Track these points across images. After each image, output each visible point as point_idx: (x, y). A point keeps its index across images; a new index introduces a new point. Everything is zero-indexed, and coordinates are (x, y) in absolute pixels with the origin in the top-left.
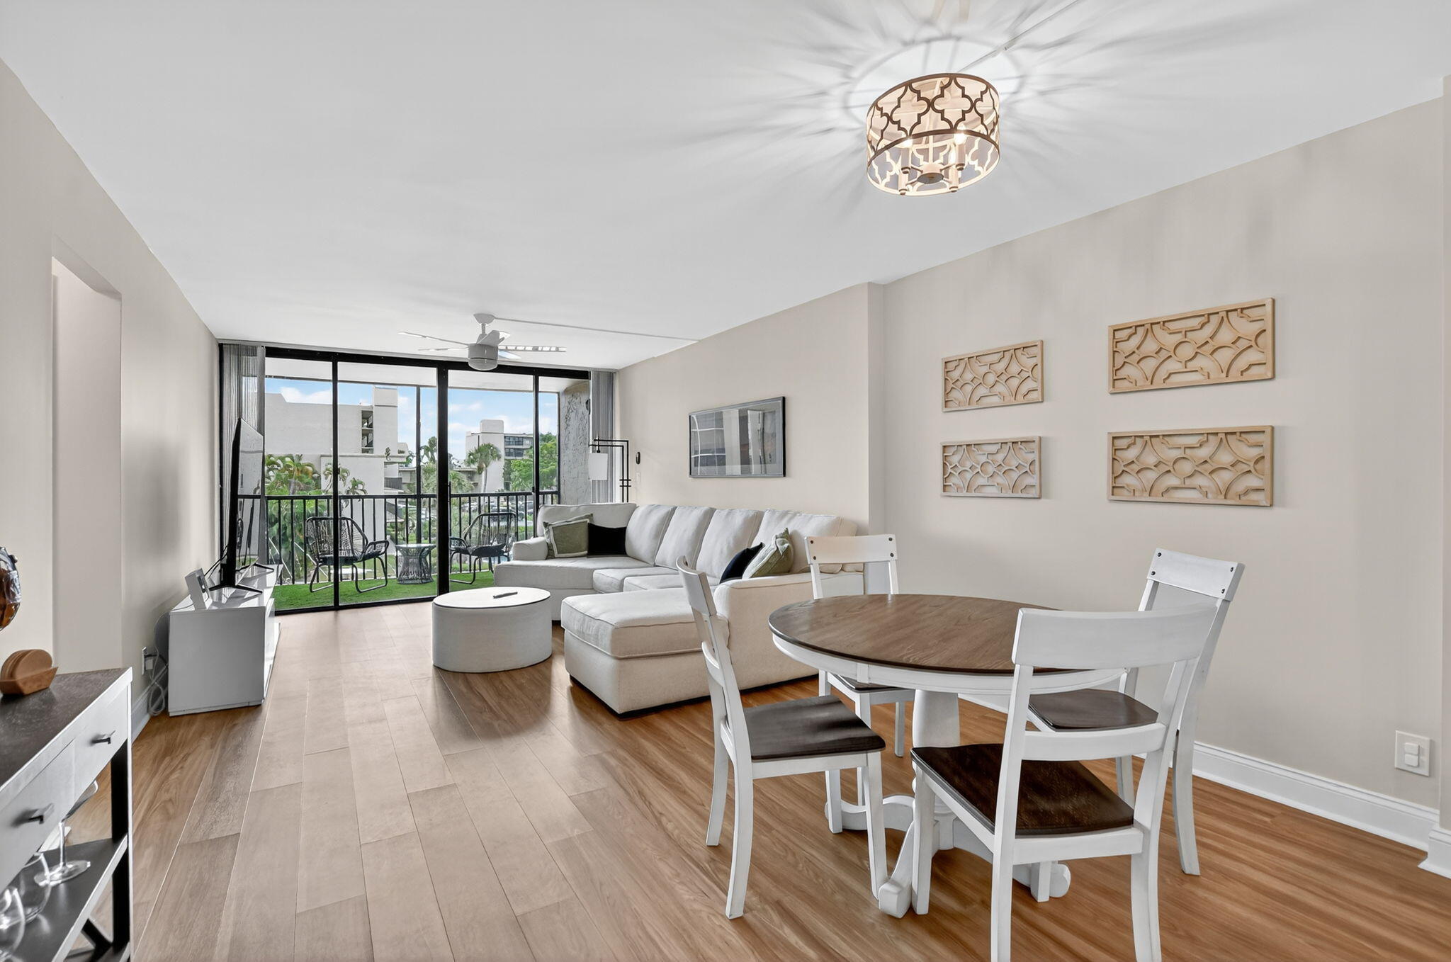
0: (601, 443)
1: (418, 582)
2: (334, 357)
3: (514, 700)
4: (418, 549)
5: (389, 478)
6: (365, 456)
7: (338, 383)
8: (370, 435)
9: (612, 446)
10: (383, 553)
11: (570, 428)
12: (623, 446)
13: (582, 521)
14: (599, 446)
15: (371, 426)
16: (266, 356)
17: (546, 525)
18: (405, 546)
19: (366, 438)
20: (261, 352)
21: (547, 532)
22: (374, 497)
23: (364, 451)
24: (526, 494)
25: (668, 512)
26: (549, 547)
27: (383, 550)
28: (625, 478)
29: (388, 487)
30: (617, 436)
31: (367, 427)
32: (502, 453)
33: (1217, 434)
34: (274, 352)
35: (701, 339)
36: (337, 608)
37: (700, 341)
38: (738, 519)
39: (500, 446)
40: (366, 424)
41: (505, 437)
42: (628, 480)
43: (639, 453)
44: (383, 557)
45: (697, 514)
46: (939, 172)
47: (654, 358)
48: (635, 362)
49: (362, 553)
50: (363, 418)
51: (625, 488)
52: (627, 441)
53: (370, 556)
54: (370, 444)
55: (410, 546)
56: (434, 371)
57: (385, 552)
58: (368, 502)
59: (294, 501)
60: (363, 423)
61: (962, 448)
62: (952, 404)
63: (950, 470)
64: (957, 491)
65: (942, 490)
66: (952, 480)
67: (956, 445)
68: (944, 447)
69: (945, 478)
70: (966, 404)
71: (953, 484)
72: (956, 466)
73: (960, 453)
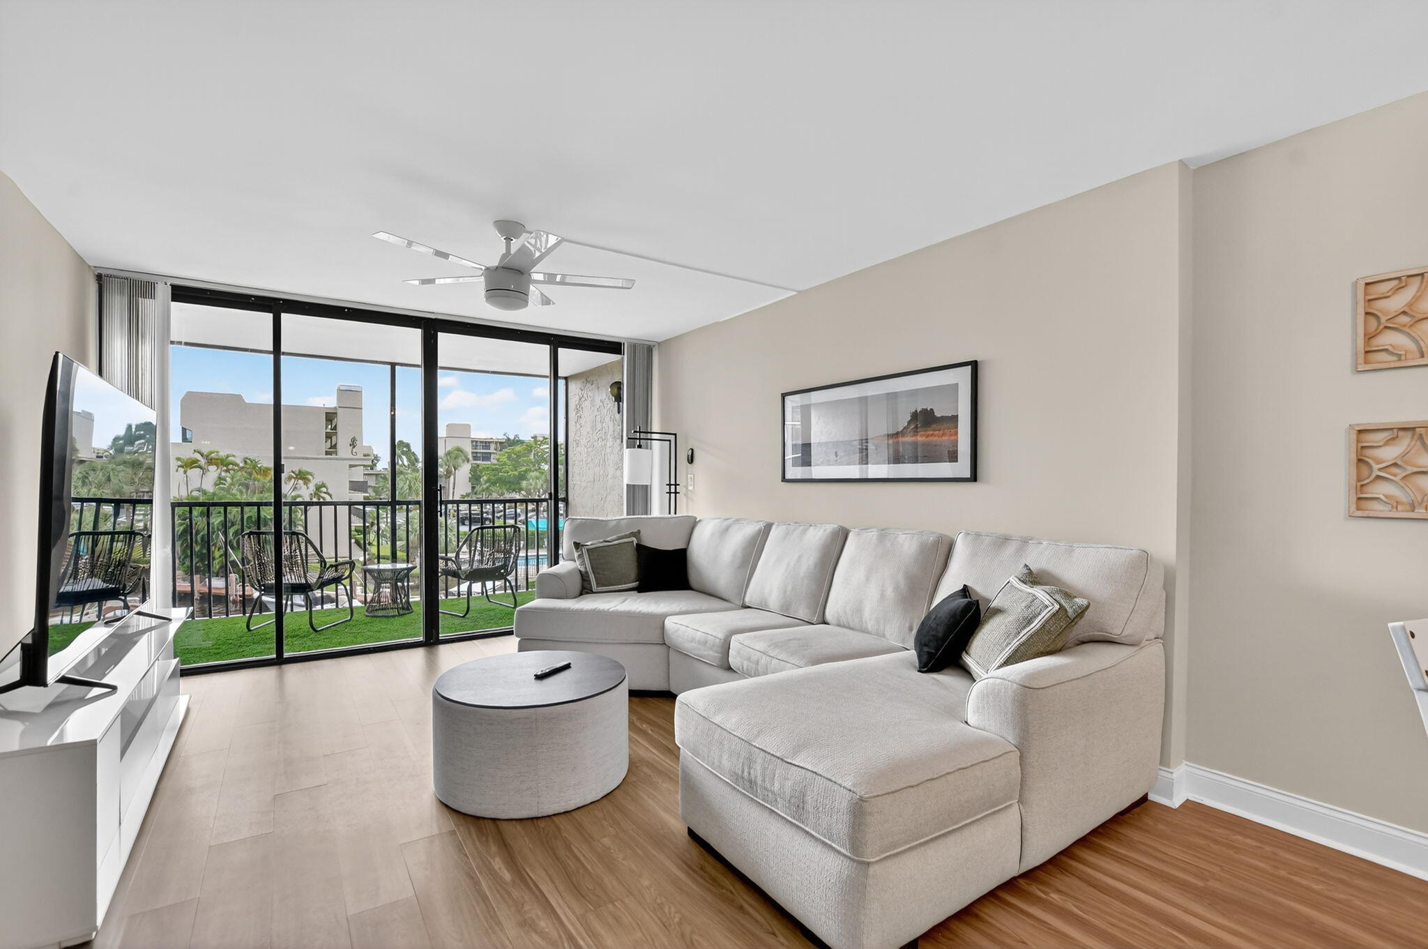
0: (643, 436)
1: (391, 613)
2: (275, 306)
3: (610, 906)
4: (394, 571)
5: (352, 482)
6: (327, 459)
7: (282, 357)
8: (334, 438)
9: (651, 439)
10: (346, 578)
11: (582, 421)
12: (670, 441)
13: (626, 540)
14: (640, 439)
15: (335, 428)
16: (172, 301)
17: (577, 546)
18: (375, 567)
19: (330, 441)
20: (163, 292)
21: (579, 556)
22: (335, 504)
23: (327, 453)
24: (538, 501)
25: (760, 531)
26: (584, 577)
27: (347, 573)
28: (673, 482)
29: (352, 490)
30: (656, 427)
31: (331, 429)
32: (470, 457)
34: (183, 293)
35: (802, 288)
36: (280, 661)
37: (800, 292)
38: (908, 545)
39: (468, 449)
40: (330, 427)
41: (472, 442)
42: (676, 485)
43: (692, 450)
44: (346, 582)
45: (816, 536)
47: (717, 323)
48: (685, 332)
49: (319, 578)
50: (326, 420)
51: (673, 495)
52: (675, 435)
53: (329, 582)
54: (334, 447)
55: (382, 566)
56: (416, 334)
57: (350, 576)
58: (328, 510)
59: (229, 508)
60: (327, 428)
61: (1409, 434)
62: (1383, 356)
63: (1376, 473)
64: (1394, 510)
65: (1353, 508)
66: (1381, 489)
67: (1392, 429)
68: (1360, 432)
69: (1362, 486)
70: (1418, 355)
71: (1386, 496)
72: (1395, 465)
73: (1405, 442)
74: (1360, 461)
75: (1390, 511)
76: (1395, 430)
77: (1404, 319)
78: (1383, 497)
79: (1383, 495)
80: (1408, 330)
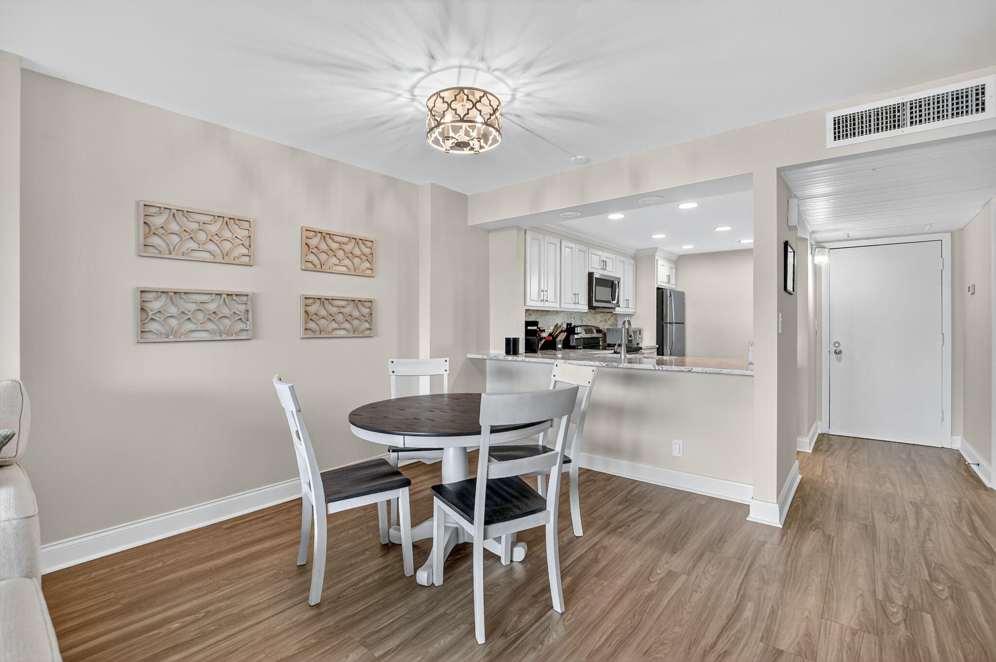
33: (354, 301)
46: (467, 141)
61: (165, 295)
62: (151, 249)
63: (151, 316)
64: (160, 337)
65: (139, 338)
66: (153, 326)
67: (158, 292)
68: (141, 291)
69: (143, 324)
70: (167, 252)
71: (156, 330)
72: (159, 312)
73: (164, 298)
74: (142, 309)
75: (157, 338)
76: (160, 293)
77: (162, 231)
78: (155, 331)
79: (154, 329)
80: (164, 238)
